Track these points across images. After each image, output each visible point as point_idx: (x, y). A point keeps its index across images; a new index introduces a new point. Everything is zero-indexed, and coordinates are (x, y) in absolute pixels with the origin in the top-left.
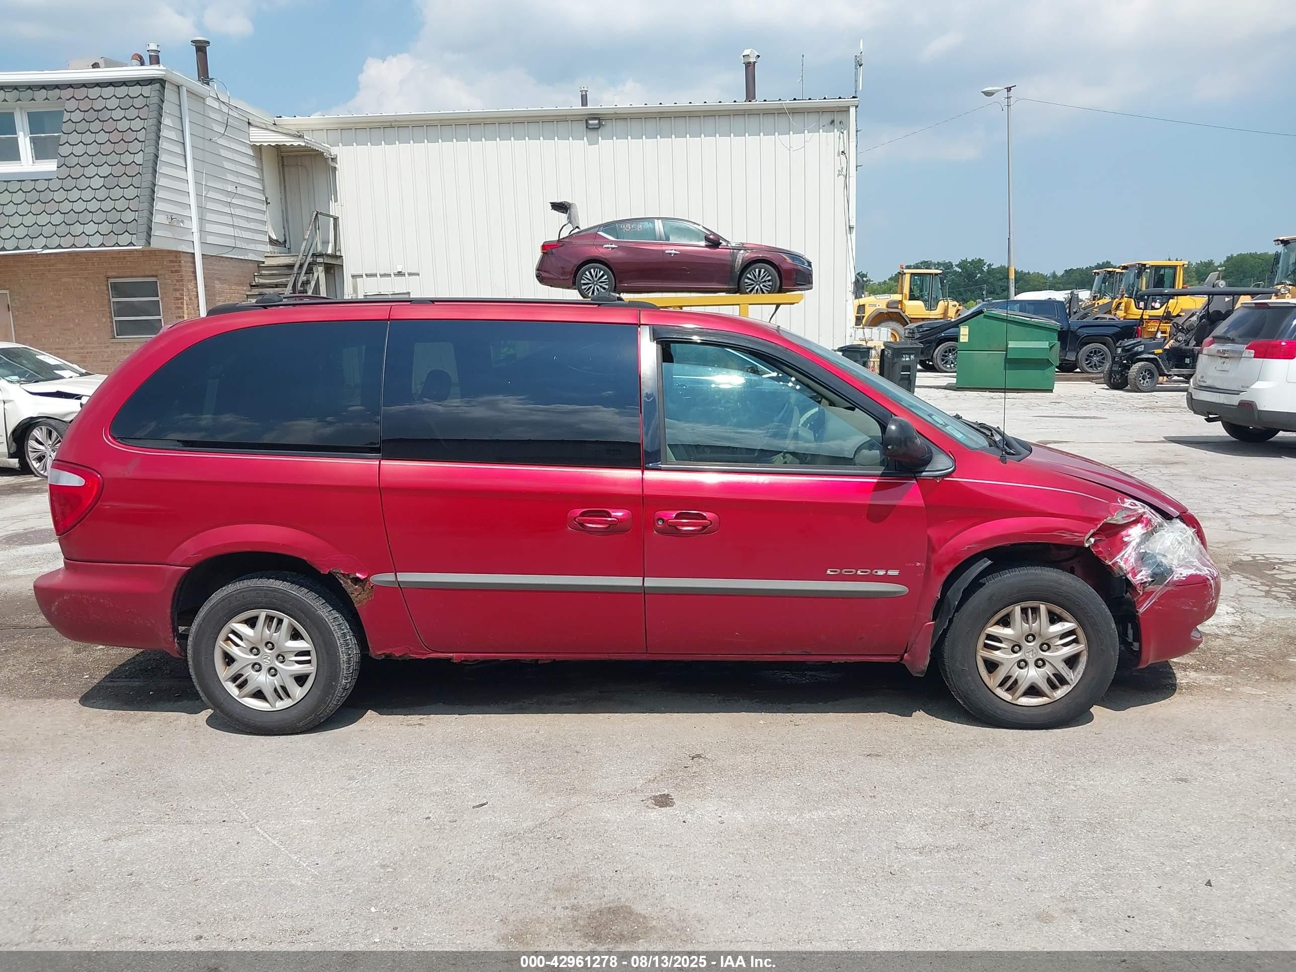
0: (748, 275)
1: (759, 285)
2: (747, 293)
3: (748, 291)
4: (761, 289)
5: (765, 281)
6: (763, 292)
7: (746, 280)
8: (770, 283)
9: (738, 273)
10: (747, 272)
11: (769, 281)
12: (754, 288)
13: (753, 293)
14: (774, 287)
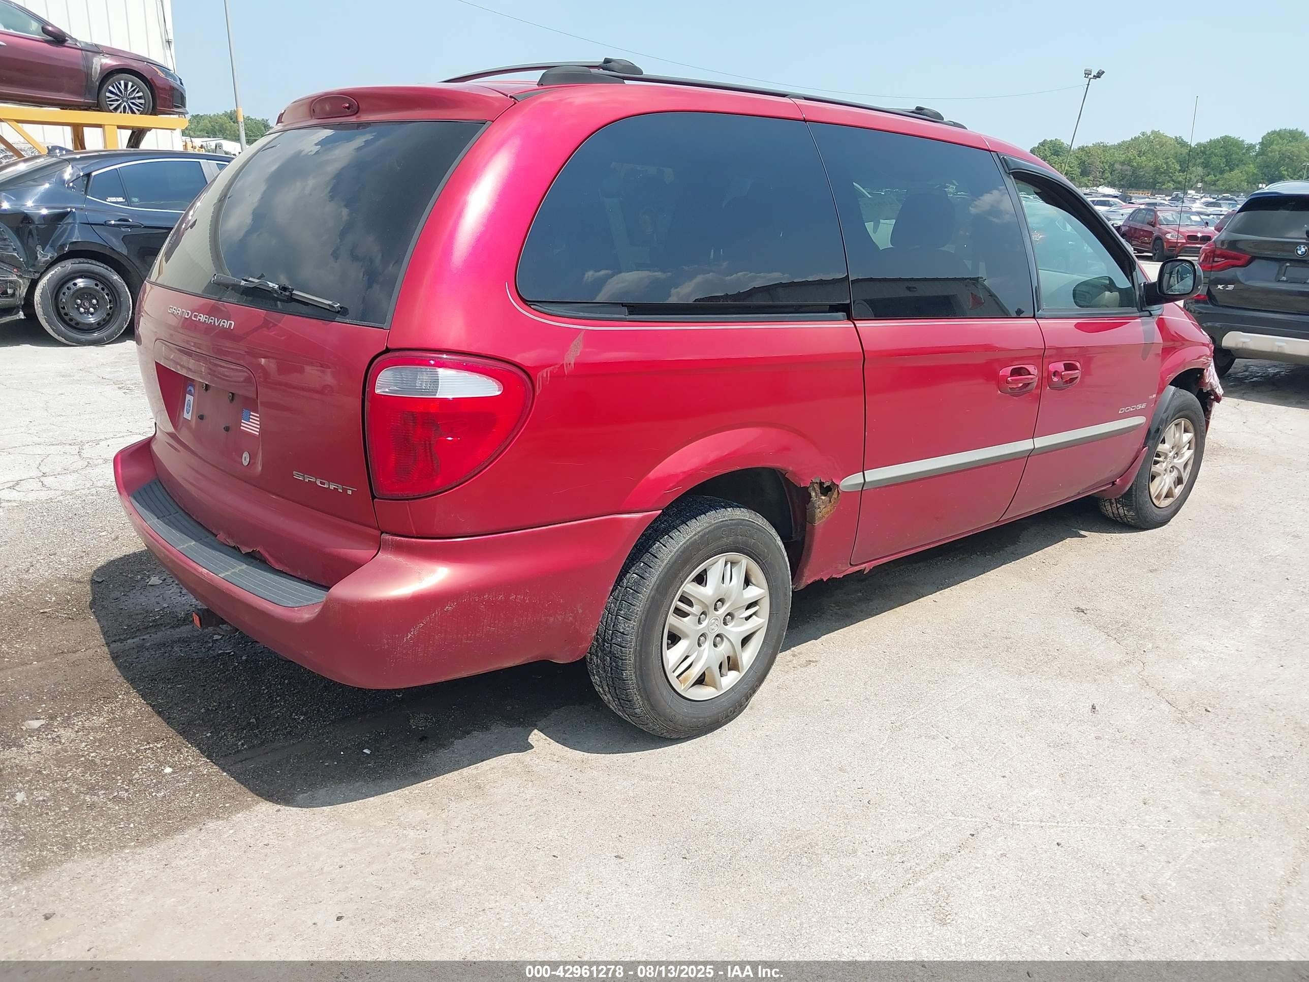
0: (110, 88)
1: (127, 102)
2: (111, 111)
3: (111, 108)
4: (130, 108)
5: (134, 98)
6: (133, 112)
7: (108, 94)
8: (142, 101)
9: (97, 83)
10: (108, 83)
11: (139, 98)
12: (119, 105)
13: (119, 110)
14: (147, 106)
